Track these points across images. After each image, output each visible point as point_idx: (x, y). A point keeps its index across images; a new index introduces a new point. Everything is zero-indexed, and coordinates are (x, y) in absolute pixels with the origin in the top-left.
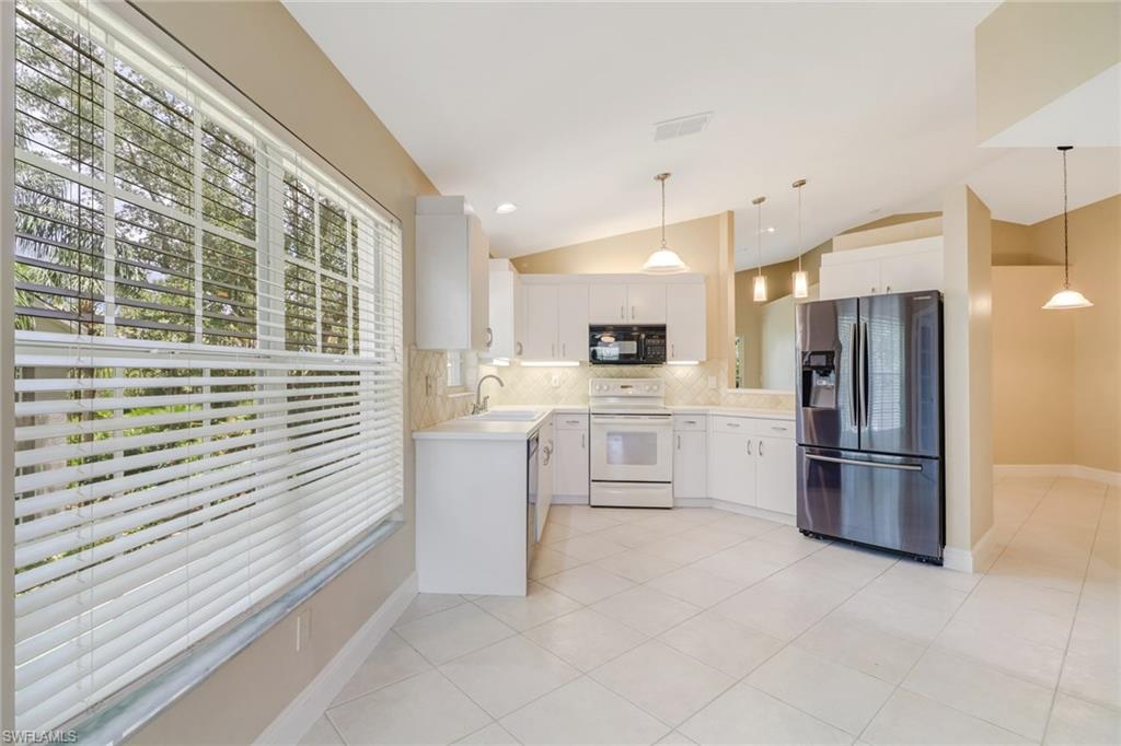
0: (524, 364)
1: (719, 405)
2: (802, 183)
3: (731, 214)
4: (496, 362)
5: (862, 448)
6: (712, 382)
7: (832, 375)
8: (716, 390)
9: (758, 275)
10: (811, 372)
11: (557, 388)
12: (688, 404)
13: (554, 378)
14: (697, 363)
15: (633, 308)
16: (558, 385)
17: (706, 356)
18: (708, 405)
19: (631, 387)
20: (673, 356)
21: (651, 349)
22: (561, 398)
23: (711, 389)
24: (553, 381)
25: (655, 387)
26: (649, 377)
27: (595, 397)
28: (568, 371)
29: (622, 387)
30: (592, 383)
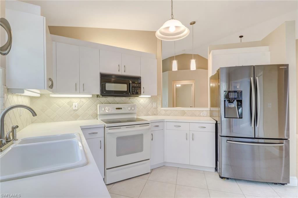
1: (157, 115)
2: (194, 23)
4: (27, 93)
5: (256, 137)
6: (154, 105)
8: (156, 108)
9: (174, 60)
11: (77, 110)
13: (74, 104)
15: (124, 66)
16: (77, 108)
17: (157, 93)
18: (153, 115)
19: (121, 109)
20: (144, 93)
21: (134, 89)
22: (79, 116)
23: (154, 108)
24: (74, 106)
25: (133, 108)
26: (128, 103)
27: (101, 115)
28: (84, 100)
29: (116, 109)
30: (99, 107)
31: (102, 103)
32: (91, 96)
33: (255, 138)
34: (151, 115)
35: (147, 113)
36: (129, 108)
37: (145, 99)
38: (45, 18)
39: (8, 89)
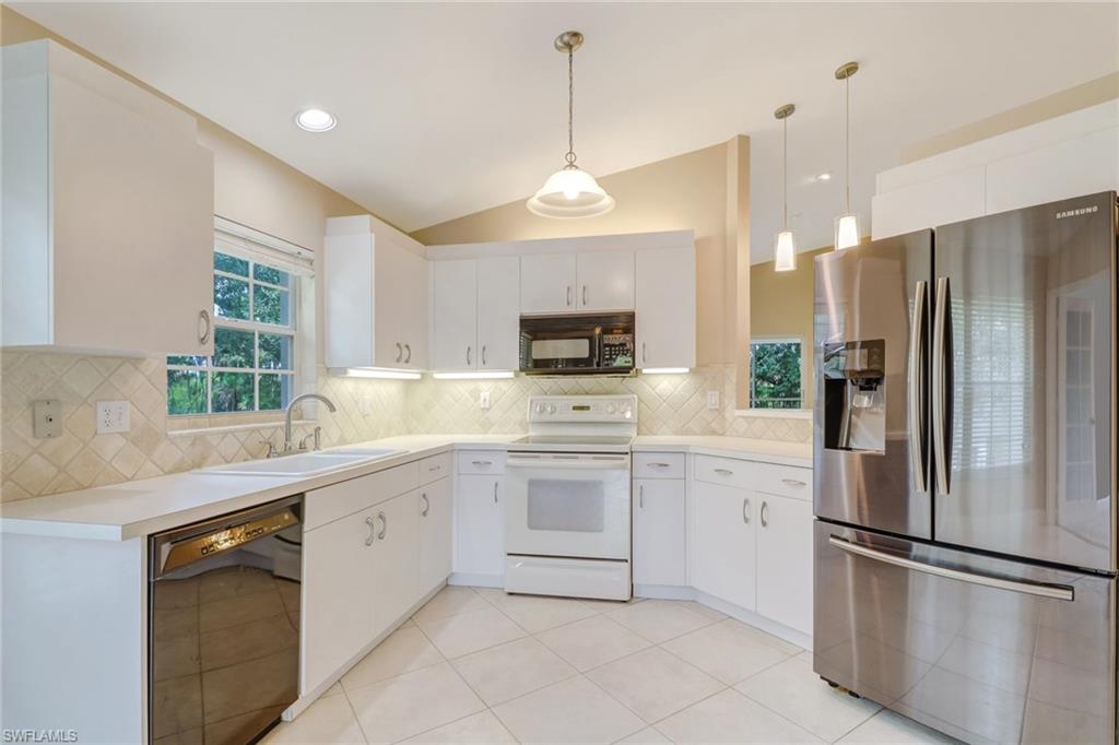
0: (438, 376)
1: (722, 434)
2: (852, 70)
3: (744, 141)
5: (936, 539)
6: (713, 399)
7: (884, 388)
8: (720, 410)
10: (843, 382)
11: (488, 409)
12: (676, 433)
13: (482, 395)
14: (687, 370)
15: (584, 288)
16: (487, 406)
17: (697, 360)
18: (705, 434)
19: (588, 408)
20: (644, 360)
21: (611, 351)
22: (493, 425)
23: (711, 410)
24: (482, 399)
26: (617, 393)
27: (534, 423)
28: (504, 386)
29: (574, 408)
30: (532, 402)
31: (546, 394)
32: (511, 375)
33: (932, 542)
34: (695, 434)
35: (683, 426)
37: (676, 380)
38: (373, 235)
39: (328, 369)
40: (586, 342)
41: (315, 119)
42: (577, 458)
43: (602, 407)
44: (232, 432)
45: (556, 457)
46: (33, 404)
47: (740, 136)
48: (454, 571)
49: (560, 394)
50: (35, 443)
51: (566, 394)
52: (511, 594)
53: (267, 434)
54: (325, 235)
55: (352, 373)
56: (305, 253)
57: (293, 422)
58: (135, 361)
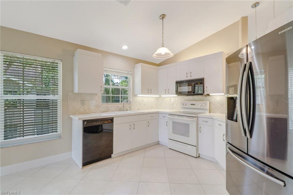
3: (244, 18)
11: (173, 104)
13: (172, 100)
15: (191, 73)
16: (173, 103)
19: (195, 105)
20: (206, 91)
22: (174, 108)
25: (204, 105)
27: (182, 108)
28: (176, 98)
29: (191, 104)
30: (181, 102)
31: (185, 100)
36: (204, 104)
39: (134, 95)
40: (191, 87)
41: (125, 47)
42: (183, 117)
43: (198, 104)
44: (114, 106)
45: (178, 117)
46: (81, 101)
47: (242, 17)
48: (159, 140)
49: (189, 101)
50: (82, 106)
51: (191, 101)
52: (170, 148)
53: (121, 107)
54: (134, 68)
55: (139, 96)
56: (129, 72)
57: (125, 105)
58: (96, 94)
